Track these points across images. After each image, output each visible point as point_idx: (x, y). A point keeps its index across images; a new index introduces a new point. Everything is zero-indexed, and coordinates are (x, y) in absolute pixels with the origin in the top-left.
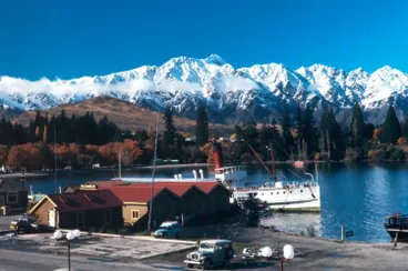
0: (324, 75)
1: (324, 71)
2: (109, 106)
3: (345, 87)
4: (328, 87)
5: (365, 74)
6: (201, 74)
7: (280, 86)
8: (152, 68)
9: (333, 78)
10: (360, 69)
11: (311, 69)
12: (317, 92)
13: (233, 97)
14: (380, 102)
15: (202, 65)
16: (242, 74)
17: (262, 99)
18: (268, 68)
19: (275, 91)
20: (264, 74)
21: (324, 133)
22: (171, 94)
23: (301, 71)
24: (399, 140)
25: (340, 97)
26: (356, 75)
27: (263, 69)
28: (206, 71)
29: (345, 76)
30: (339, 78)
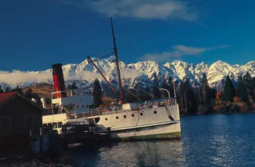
0: (181, 67)
1: (182, 65)
2: (47, 89)
3: (195, 74)
4: (184, 75)
5: (206, 66)
6: (105, 68)
7: (154, 75)
8: (74, 65)
9: (187, 69)
10: (203, 63)
11: (173, 63)
12: (177, 77)
13: (125, 82)
14: (216, 83)
15: (105, 63)
16: (130, 67)
17: (143, 83)
18: (147, 63)
19: (152, 77)
20: (144, 68)
21: (183, 94)
22: (86, 81)
23: (167, 65)
24: (235, 99)
25: (191, 80)
26: (201, 67)
27: (144, 65)
28: (108, 66)
29: (194, 67)
30: (190, 69)
